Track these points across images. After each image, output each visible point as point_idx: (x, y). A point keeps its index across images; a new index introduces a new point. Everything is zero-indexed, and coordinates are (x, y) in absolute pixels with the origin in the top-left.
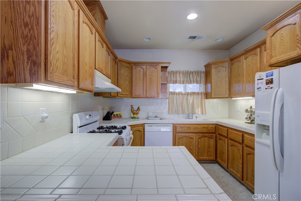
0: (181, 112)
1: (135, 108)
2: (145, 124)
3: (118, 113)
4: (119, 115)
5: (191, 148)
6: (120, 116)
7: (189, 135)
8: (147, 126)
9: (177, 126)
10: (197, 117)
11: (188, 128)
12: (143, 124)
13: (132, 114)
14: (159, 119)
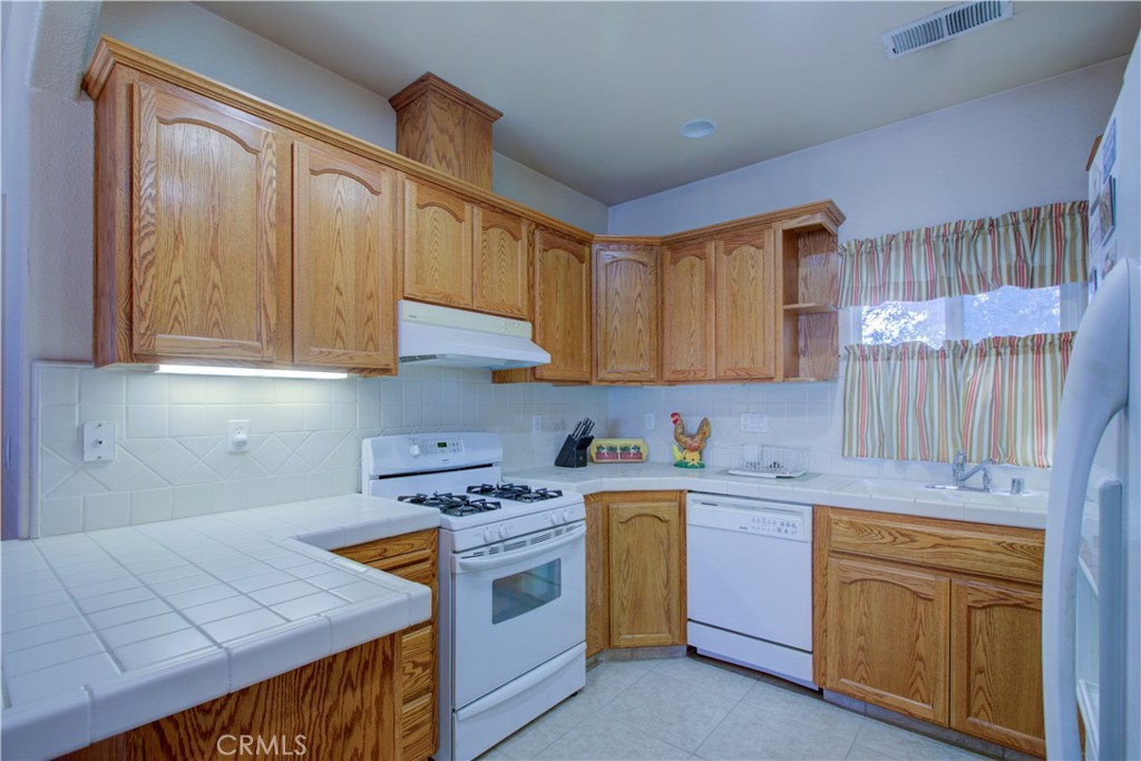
0: (912, 448)
1: (693, 425)
2: (689, 495)
3: (631, 443)
4: (632, 451)
5: (921, 647)
6: (639, 455)
7: (906, 578)
8: (695, 501)
9: (834, 517)
10: (1017, 485)
11: (901, 539)
12: (681, 491)
13: (675, 448)
14: (774, 476)
